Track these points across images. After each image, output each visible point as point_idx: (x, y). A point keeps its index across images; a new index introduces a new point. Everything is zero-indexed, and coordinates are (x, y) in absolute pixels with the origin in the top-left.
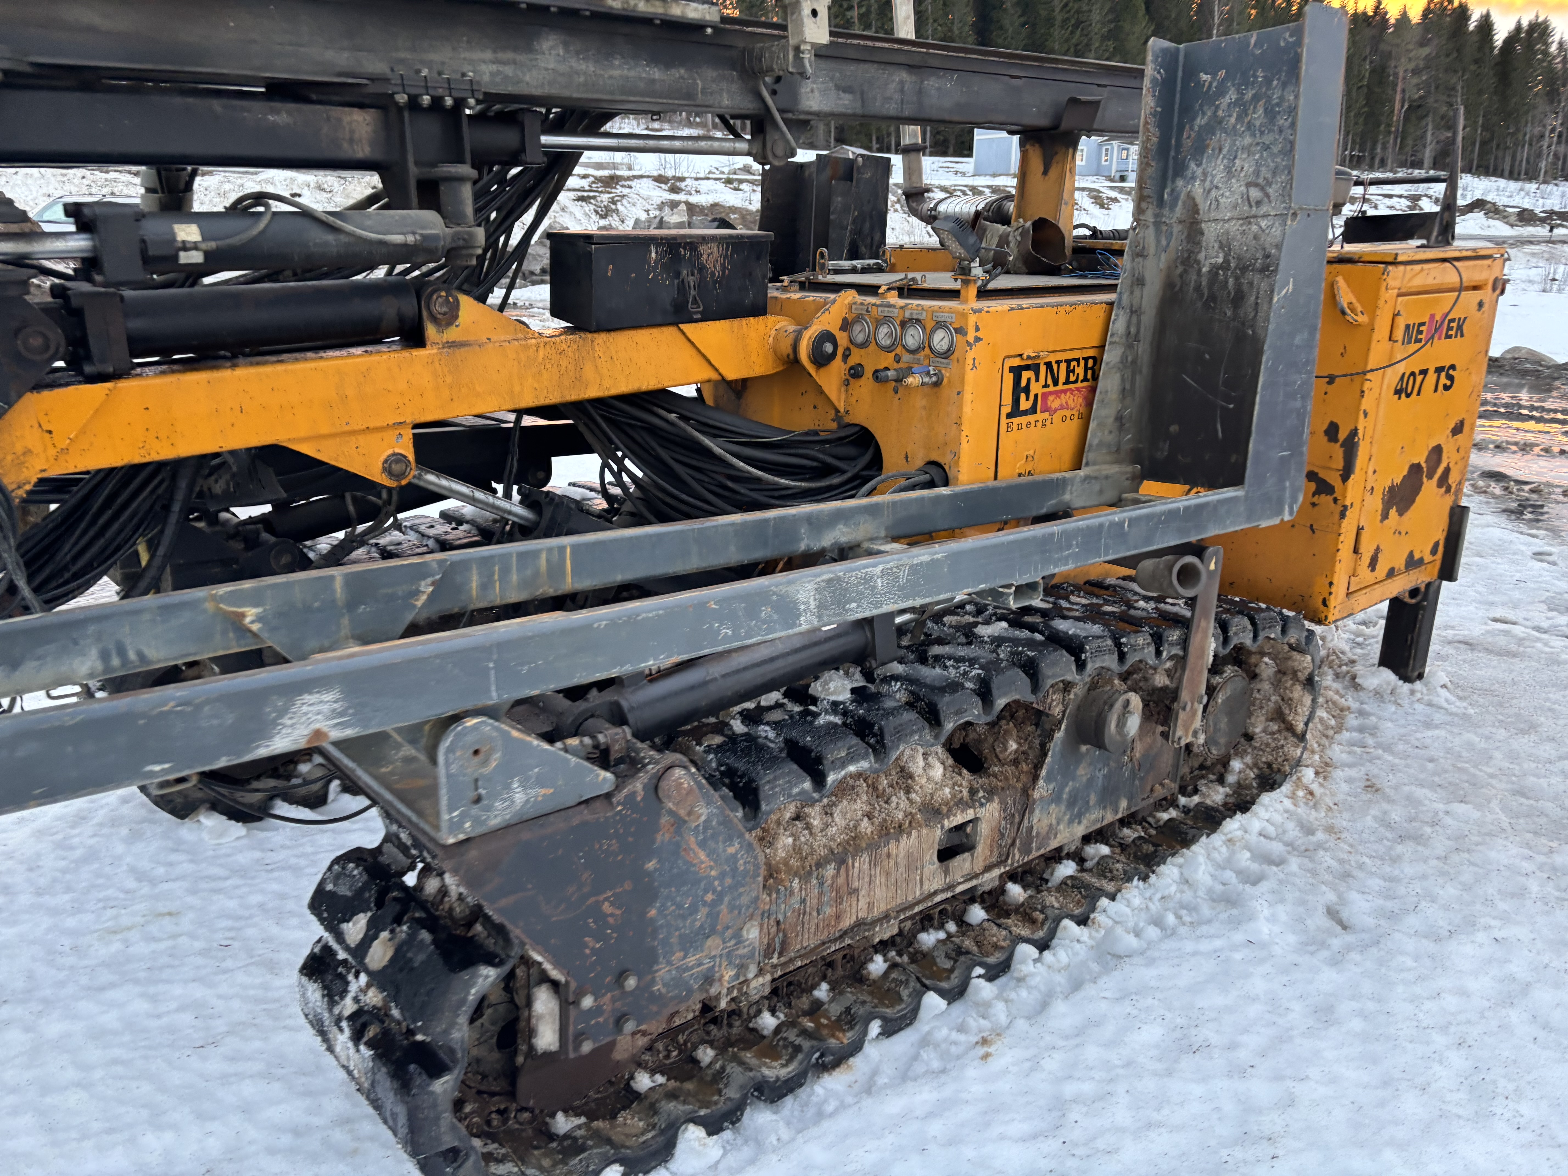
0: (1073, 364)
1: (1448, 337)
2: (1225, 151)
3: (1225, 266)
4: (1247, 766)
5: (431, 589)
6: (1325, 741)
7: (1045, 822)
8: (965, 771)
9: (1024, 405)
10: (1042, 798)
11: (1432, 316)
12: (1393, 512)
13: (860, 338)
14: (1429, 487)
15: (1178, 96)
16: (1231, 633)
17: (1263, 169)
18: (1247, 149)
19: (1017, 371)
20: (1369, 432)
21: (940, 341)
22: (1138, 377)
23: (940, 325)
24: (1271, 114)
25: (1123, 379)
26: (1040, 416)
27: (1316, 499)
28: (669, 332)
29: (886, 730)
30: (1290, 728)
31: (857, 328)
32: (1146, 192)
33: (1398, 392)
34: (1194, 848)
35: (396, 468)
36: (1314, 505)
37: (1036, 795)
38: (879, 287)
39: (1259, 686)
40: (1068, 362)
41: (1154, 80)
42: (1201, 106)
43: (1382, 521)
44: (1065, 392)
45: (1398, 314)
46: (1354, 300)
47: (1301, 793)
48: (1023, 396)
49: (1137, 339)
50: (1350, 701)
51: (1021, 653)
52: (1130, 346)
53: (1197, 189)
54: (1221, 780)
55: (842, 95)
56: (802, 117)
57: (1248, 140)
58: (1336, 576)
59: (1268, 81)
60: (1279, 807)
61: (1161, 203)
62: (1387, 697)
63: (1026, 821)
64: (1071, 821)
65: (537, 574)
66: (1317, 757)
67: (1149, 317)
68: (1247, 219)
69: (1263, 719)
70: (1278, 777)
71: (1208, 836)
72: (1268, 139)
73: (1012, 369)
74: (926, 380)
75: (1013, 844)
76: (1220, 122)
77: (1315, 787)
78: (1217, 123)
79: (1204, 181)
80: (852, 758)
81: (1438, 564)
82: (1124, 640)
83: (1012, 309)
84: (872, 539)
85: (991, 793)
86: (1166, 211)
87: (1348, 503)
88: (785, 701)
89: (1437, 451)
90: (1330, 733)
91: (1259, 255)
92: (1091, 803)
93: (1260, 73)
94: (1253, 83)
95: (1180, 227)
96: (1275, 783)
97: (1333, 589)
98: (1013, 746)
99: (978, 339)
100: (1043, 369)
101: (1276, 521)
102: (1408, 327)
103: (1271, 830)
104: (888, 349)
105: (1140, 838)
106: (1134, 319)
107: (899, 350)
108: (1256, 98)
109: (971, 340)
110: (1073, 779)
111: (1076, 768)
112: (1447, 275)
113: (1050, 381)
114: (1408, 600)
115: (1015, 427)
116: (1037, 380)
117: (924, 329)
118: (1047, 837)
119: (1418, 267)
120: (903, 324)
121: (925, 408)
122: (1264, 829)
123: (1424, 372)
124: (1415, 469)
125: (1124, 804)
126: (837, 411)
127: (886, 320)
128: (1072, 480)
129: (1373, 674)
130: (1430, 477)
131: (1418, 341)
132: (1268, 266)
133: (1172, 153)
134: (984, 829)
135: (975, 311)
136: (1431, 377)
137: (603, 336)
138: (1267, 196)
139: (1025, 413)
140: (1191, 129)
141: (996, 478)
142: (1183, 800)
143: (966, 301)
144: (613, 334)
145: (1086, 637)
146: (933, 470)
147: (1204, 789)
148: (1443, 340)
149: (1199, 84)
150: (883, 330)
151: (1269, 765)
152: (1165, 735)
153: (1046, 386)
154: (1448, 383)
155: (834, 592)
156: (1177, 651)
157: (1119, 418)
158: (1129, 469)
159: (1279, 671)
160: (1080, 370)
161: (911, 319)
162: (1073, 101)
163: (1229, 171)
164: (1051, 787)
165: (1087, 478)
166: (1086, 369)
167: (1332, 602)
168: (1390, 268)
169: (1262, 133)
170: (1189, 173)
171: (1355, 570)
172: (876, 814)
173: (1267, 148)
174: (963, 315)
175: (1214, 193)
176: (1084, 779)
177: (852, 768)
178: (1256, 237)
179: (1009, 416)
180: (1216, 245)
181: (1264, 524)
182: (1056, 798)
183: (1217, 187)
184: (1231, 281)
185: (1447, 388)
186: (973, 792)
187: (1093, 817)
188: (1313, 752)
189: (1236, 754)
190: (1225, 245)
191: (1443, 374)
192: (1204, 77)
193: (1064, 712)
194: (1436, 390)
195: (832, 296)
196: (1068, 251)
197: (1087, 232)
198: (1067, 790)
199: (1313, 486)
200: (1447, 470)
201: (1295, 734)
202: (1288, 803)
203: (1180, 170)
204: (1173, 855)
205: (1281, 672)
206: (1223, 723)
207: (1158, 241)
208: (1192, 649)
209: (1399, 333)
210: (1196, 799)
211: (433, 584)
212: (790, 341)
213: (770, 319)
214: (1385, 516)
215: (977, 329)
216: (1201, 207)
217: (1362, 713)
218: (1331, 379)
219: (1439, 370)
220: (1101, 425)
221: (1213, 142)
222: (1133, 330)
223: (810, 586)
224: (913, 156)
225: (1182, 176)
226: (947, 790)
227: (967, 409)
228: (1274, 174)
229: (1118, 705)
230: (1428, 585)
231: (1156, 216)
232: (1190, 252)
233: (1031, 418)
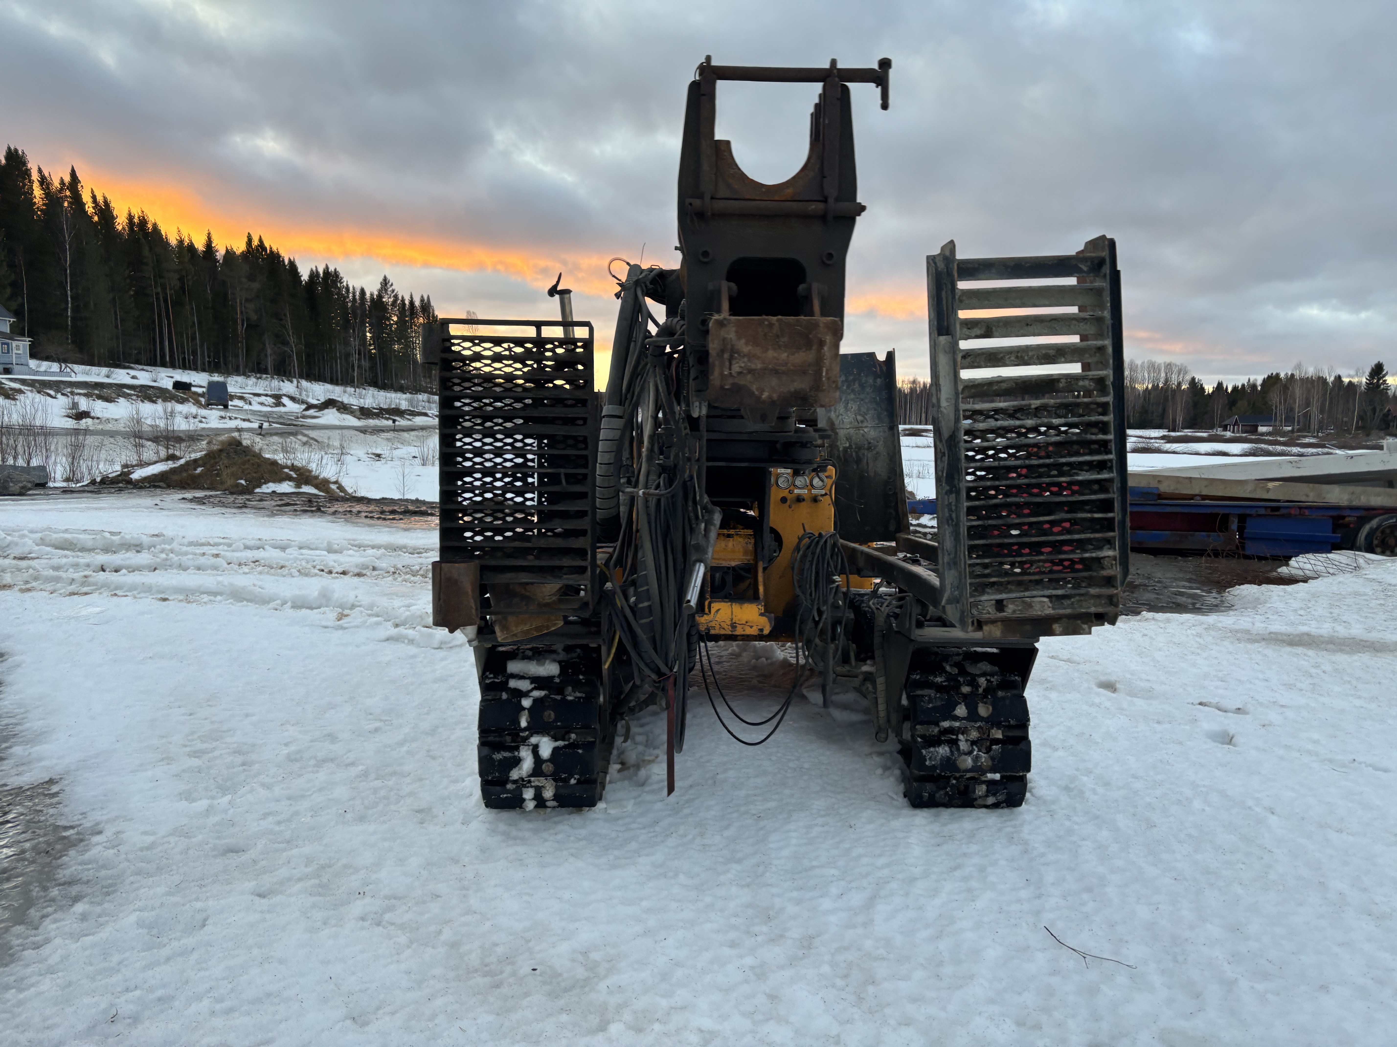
2: (843, 400)
3: (850, 447)
17: (862, 408)
18: (853, 400)
24: (862, 386)
53: (833, 415)
57: (852, 396)
72: (862, 396)
79: (835, 412)
91: (866, 443)
94: (852, 374)
104: (786, 488)
107: (793, 487)
108: (854, 380)
121: (809, 513)
132: (871, 447)
138: (865, 419)
163: (846, 407)
169: (859, 393)
173: (862, 399)
178: (863, 436)
180: (845, 439)
183: (841, 415)
184: (854, 454)
190: (849, 438)
216: (836, 422)
228: (868, 410)
232: (833, 442)
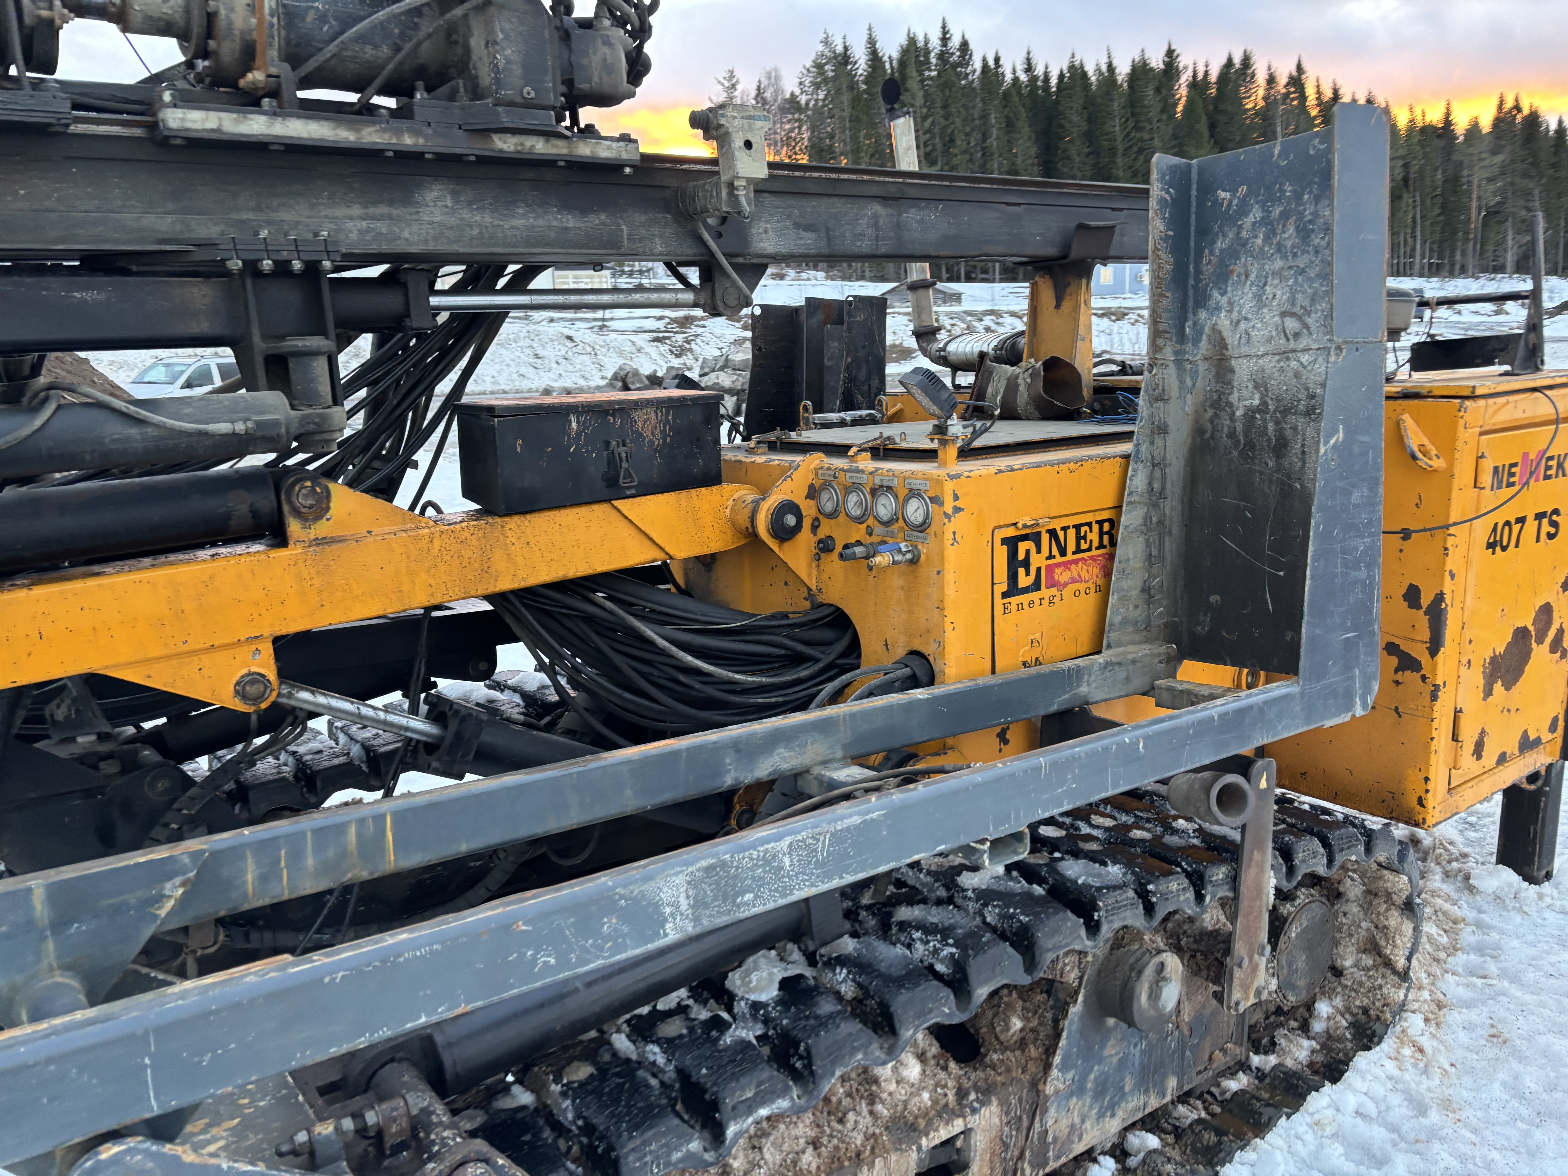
0: (1083, 529)
1: (1547, 477)
2: (1253, 277)
3: (1263, 408)
4: (1338, 1011)
5: (180, 891)
6: (1436, 970)
7: (1064, 1124)
8: (952, 1065)
9: (1024, 581)
10: (1057, 1092)
11: (1525, 455)
12: (1498, 687)
13: (829, 507)
14: (1540, 653)
15: (1193, 217)
16: (1296, 862)
17: (1299, 296)
18: (1278, 274)
19: (1012, 543)
20: (1459, 597)
21: (915, 511)
22: (1167, 539)
23: (914, 493)
24: (1304, 233)
25: (1148, 544)
26: (1045, 592)
27: (1399, 676)
28: (600, 510)
29: (814, 1052)
30: (1388, 963)
31: (825, 496)
32: (1161, 327)
33: (1491, 546)
34: (1269, 1137)
35: (251, 690)
36: (1397, 683)
37: (1049, 1089)
38: (849, 447)
39: (1345, 908)
40: (1077, 527)
41: (1162, 201)
42: (1221, 227)
43: (1485, 699)
44: (1076, 562)
45: (1482, 456)
46: (1426, 441)
47: (1407, 1051)
48: (1021, 571)
49: (1162, 494)
50: (1464, 910)
51: (1012, 917)
52: (1155, 505)
53: (1224, 321)
54: (1305, 1028)
55: (803, 234)
56: (755, 261)
57: (1278, 264)
58: (1432, 770)
59: (1298, 197)
60: (1378, 1072)
61: (1181, 337)
62: (1511, 904)
63: (1037, 1125)
64: (1101, 1116)
65: (343, 854)
66: (1426, 994)
67: (1176, 469)
68: (1285, 354)
69: (1353, 949)
70: (1378, 1027)
71: (1289, 1116)
72: (1302, 262)
73: (1004, 541)
74: (898, 558)
75: (1021, 1156)
76: (1244, 245)
77: (1425, 1042)
78: (1240, 246)
79: (1230, 311)
80: (762, 1099)
81: (1559, 742)
82: (1151, 887)
83: (1000, 471)
84: (825, 763)
85: (987, 1092)
86: (1189, 347)
87: (1439, 682)
88: (691, 1002)
89: (1546, 610)
90: (1442, 955)
91: (1302, 395)
92: (1127, 1089)
93: (1288, 187)
94: (1280, 199)
95: (1207, 364)
96: (1374, 1034)
97: (1430, 785)
98: (1017, 1024)
99: (957, 510)
100: (1045, 538)
101: (1346, 717)
102: (1496, 469)
103: (1371, 1108)
104: (860, 520)
105: (1199, 1121)
106: (1158, 474)
107: (871, 521)
108: (1285, 216)
109: (950, 511)
110: (1099, 1063)
111: (1103, 1047)
112: (1540, 407)
113: (1055, 551)
114: (1525, 786)
115: (1014, 607)
116: (1039, 551)
117: (896, 497)
118: (1069, 1140)
119: (1502, 400)
120: (874, 492)
121: (902, 588)
122: (1361, 1105)
123: (1521, 520)
124: (1521, 634)
125: (1172, 1083)
126: (809, 589)
127: (855, 487)
128: (1089, 668)
129: (1491, 874)
130: (1540, 641)
131: (1511, 485)
132: (1314, 408)
133: (1191, 282)
134: (980, 1142)
135: (951, 477)
136: (1531, 525)
137: (516, 519)
138: (1307, 327)
139: (1026, 590)
140: (1212, 253)
141: (993, 671)
142: (1256, 1060)
143: (944, 464)
144: (528, 516)
145: (1099, 889)
146: (916, 662)
147: (1283, 1042)
148: (1542, 482)
149: (1218, 203)
150: (853, 499)
151: (1365, 1011)
152: (1219, 997)
153: (1051, 557)
154: (1553, 530)
155: (717, 883)
156: (1225, 892)
157: (1146, 590)
158: (1162, 649)
159: (1368, 892)
160: (1094, 536)
161: (881, 487)
162: (1082, 227)
163: (1260, 301)
164: (1069, 1076)
165: (1108, 665)
166: (1101, 534)
167: (1431, 801)
168: (1467, 403)
169: (1295, 255)
170: (1212, 303)
171: (1456, 761)
172: (825, 1140)
173: (1302, 272)
174: (939, 482)
175: (1243, 325)
176: (1115, 1060)
177: (764, 1112)
178: (1297, 375)
179: (1005, 595)
180: (1250, 385)
181: (1328, 723)
182: (1077, 1089)
183: (1246, 319)
184: (1271, 426)
185: (1551, 536)
186: (961, 1094)
187: (1131, 1105)
188: (1420, 988)
189: (1323, 994)
190: (1261, 385)
191: (1545, 521)
192: (1222, 194)
193: (1081, 978)
194: (1538, 540)
195: (798, 458)
196: (1086, 393)
197: (1115, 368)
198: (1092, 1076)
199: (1394, 661)
200: (1561, 632)
201: (1395, 972)
202: (1390, 1066)
203: (1201, 301)
204: (1242, 1148)
205: (1371, 893)
206: (1301, 962)
207: (1182, 382)
208: (1243, 889)
209: (1487, 478)
210: (1272, 1060)
211: (183, 884)
212: (747, 512)
213: (726, 488)
214: (1488, 692)
215: (956, 498)
216: (1229, 341)
217: (1479, 925)
218: (1406, 534)
219: (1539, 516)
220: (1122, 599)
221: (1238, 268)
222: (1156, 486)
223: (680, 880)
224: (921, 292)
225: (1204, 307)
226: (926, 1096)
227: (950, 591)
228: (1313, 301)
229: (1149, 972)
230: (1550, 767)
231: (1176, 353)
232: (1220, 393)
233: (1035, 596)
